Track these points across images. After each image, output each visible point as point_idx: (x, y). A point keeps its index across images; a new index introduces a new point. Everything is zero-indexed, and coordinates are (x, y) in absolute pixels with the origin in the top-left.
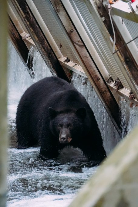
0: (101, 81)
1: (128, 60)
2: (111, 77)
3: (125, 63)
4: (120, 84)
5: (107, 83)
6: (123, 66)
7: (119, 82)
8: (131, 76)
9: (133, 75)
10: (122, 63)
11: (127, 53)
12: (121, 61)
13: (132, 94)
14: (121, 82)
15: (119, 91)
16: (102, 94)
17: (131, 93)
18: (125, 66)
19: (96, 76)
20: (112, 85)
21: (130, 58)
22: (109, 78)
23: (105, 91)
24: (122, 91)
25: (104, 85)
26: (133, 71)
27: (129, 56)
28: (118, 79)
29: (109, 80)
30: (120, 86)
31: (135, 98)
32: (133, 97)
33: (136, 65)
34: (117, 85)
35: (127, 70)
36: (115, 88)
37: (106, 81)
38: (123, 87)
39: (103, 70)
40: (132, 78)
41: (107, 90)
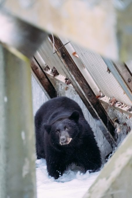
0: (39, 69)
1: (64, 55)
2: (47, 66)
3: (61, 58)
4: (56, 72)
5: (44, 71)
6: (61, 60)
7: (55, 70)
8: (67, 68)
9: (69, 67)
10: (59, 58)
11: (63, 49)
12: (59, 56)
13: (67, 81)
14: (56, 70)
15: (55, 77)
16: (41, 80)
17: (66, 79)
18: (62, 60)
19: (35, 66)
20: (49, 72)
21: (66, 53)
22: (45, 67)
23: (43, 78)
24: (58, 77)
25: (42, 73)
26: (69, 64)
27: (64, 52)
28: (54, 68)
29: (45, 68)
30: (56, 73)
31: (70, 83)
32: (68, 83)
33: (71, 59)
34: (54, 72)
35: (64, 63)
36: (52, 75)
37: (43, 69)
38: (58, 74)
39: (40, 60)
40: (68, 70)
41: (45, 76)
